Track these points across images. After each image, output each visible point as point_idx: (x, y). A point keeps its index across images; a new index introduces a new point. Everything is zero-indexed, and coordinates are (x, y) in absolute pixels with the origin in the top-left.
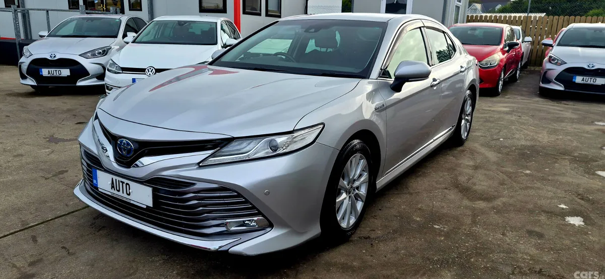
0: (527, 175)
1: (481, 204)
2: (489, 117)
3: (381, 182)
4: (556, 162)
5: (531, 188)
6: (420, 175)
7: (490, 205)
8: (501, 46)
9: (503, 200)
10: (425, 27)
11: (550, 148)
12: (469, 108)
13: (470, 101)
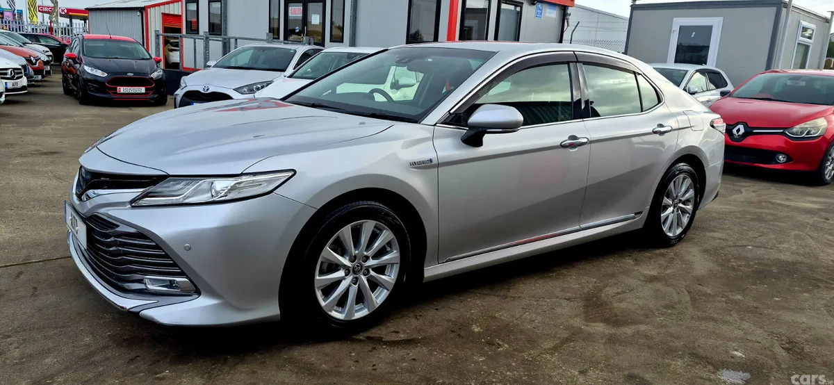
0: (729, 301)
1: (599, 327)
2: (768, 214)
4: (808, 291)
5: (714, 320)
7: (613, 331)
9: (642, 328)
10: (580, 62)
11: (824, 270)
12: (686, 192)
13: (688, 181)
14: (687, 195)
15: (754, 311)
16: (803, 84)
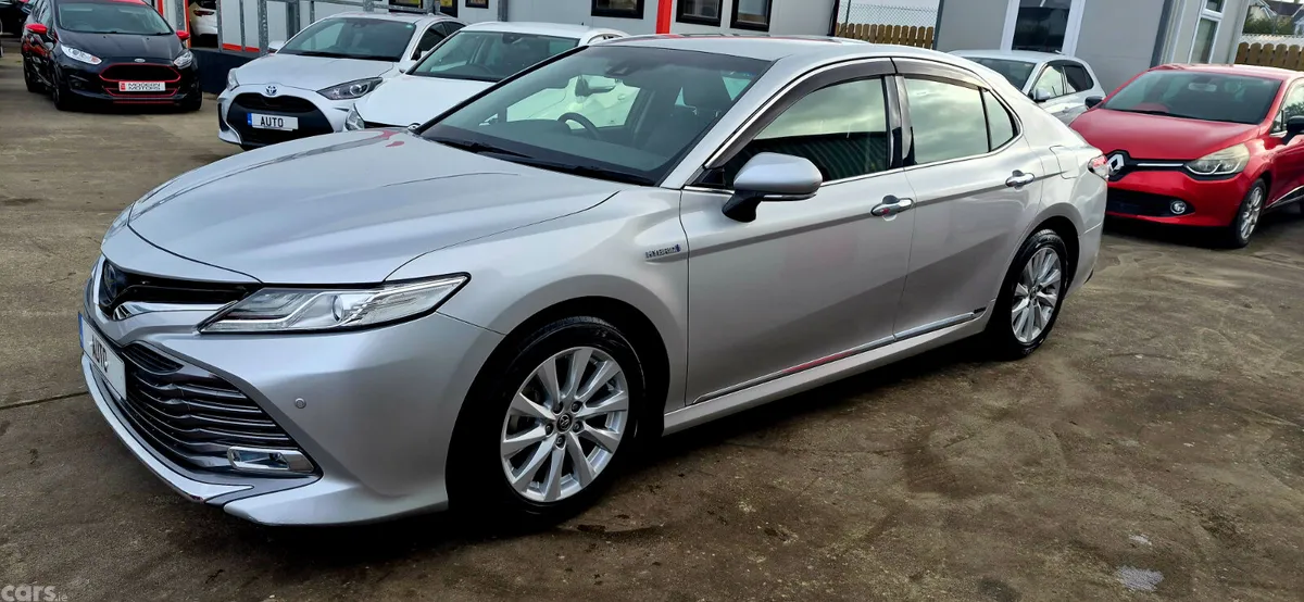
0: (1119, 450)
1: (930, 501)
2: (1161, 299)
3: (676, 417)
4: (1231, 431)
5: (1101, 483)
6: (846, 414)
7: (953, 505)
8: (1264, 128)
9: (996, 499)
10: (901, 75)
11: (1252, 394)
12: (1049, 273)
13: (1053, 257)
14: (1050, 279)
15: (1157, 466)
16: (1212, 88)
